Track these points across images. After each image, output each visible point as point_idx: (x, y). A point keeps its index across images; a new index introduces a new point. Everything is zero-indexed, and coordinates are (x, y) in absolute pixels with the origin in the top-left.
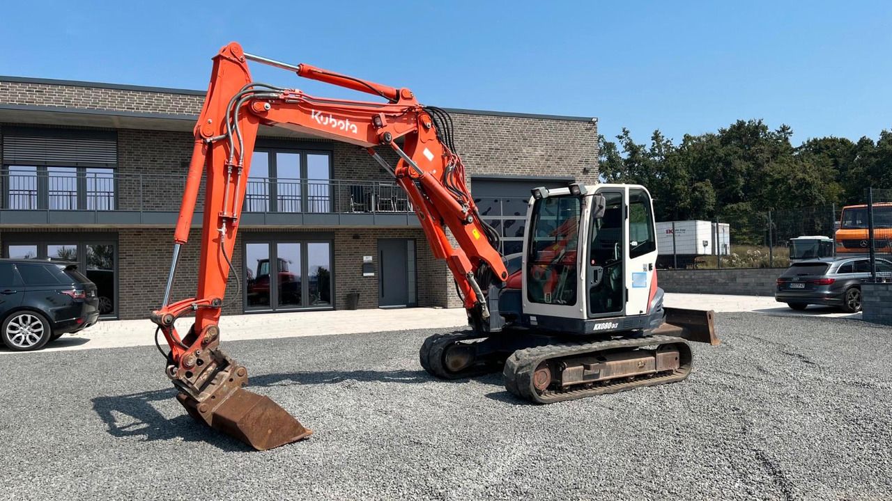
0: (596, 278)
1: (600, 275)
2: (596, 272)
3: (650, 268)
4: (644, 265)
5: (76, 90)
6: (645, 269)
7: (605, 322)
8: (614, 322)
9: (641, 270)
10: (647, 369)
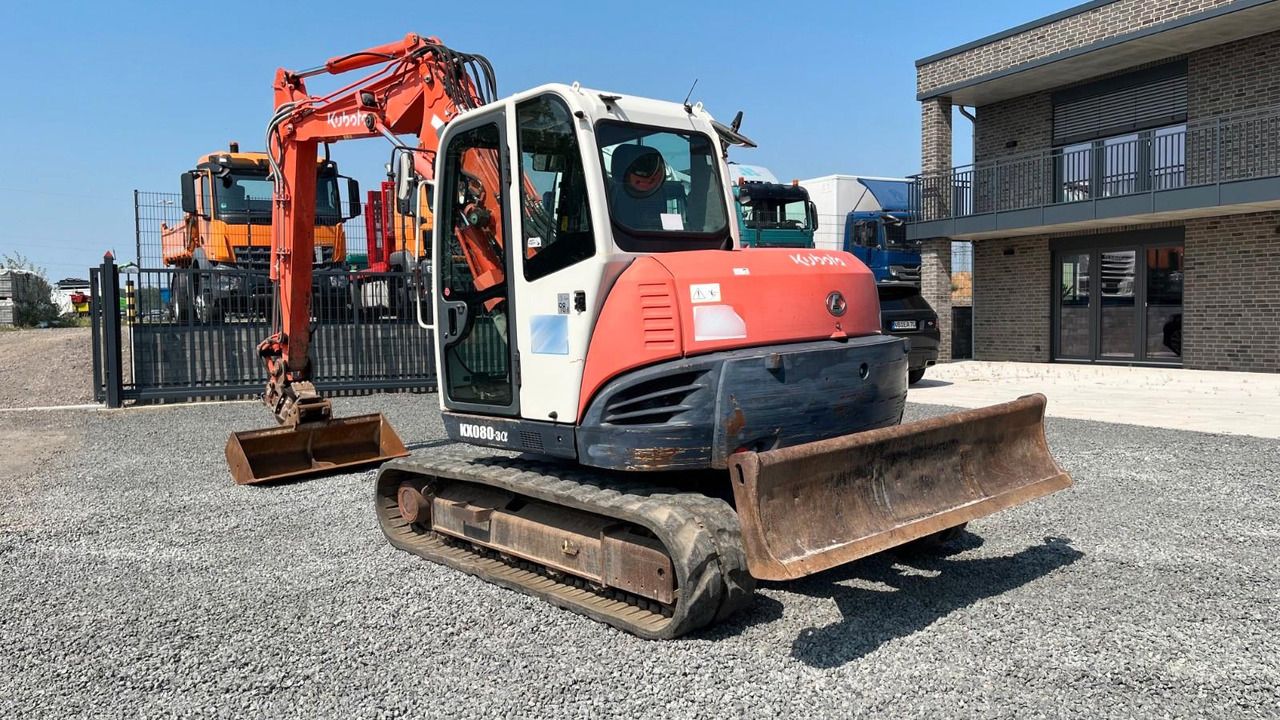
0: (453, 327)
1: (461, 321)
2: (452, 313)
3: (581, 303)
4: (560, 296)
5: (1080, 19)
6: (563, 307)
7: (479, 423)
8: (497, 427)
9: (554, 311)
10: (583, 565)
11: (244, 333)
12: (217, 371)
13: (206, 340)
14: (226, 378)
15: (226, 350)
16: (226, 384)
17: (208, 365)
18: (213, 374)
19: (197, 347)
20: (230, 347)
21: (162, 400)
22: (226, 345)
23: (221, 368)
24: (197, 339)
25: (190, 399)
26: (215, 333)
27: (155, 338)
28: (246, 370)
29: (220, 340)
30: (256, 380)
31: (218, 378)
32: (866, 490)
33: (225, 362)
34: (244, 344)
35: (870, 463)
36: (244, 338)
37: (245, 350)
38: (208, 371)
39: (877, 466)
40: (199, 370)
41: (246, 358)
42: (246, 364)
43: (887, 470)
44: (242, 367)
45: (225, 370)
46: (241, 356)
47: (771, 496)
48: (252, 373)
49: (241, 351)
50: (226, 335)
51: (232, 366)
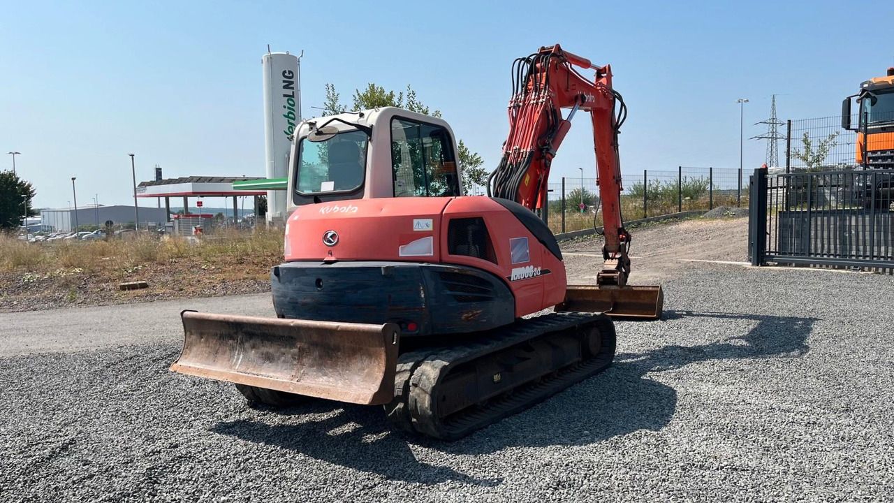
11: (853, 219)
12: (832, 246)
13: (826, 223)
14: (838, 253)
15: (840, 231)
16: (838, 257)
17: (826, 241)
18: (829, 249)
19: (819, 228)
20: (843, 229)
21: (794, 265)
22: (839, 228)
23: (835, 245)
24: (819, 223)
25: (812, 265)
26: (832, 218)
27: (792, 220)
28: (854, 247)
29: (835, 224)
30: (861, 256)
31: (832, 252)
32: (233, 347)
33: (838, 240)
34: (853, 227)
35: (236, 333)
36: (853, 223)
37: (853, 232)
38: (826, 246)
39: (240, 337)
40: (819, 245)
41: (854, 238)
42: (854, 242)
43: (246, 341)
44: (851, 244)
45: (838, 246)
46: (850, 237)
47: (191, 334)
48: (858, 250)
49: (850, 233)
50: (840, 220)
51: (843, 243)
